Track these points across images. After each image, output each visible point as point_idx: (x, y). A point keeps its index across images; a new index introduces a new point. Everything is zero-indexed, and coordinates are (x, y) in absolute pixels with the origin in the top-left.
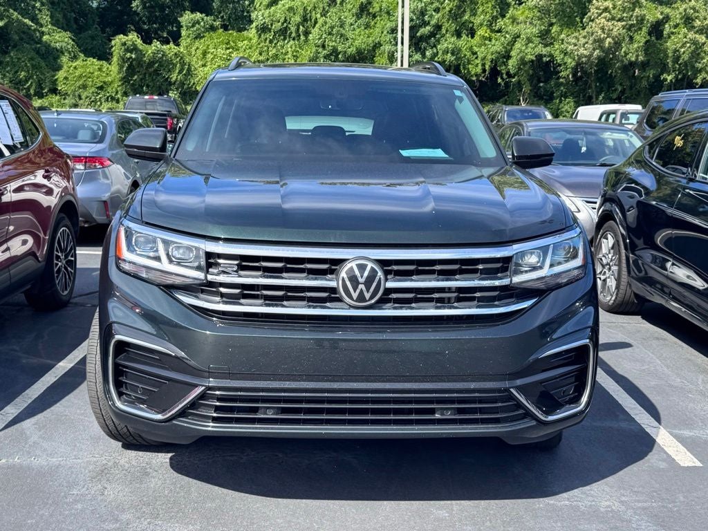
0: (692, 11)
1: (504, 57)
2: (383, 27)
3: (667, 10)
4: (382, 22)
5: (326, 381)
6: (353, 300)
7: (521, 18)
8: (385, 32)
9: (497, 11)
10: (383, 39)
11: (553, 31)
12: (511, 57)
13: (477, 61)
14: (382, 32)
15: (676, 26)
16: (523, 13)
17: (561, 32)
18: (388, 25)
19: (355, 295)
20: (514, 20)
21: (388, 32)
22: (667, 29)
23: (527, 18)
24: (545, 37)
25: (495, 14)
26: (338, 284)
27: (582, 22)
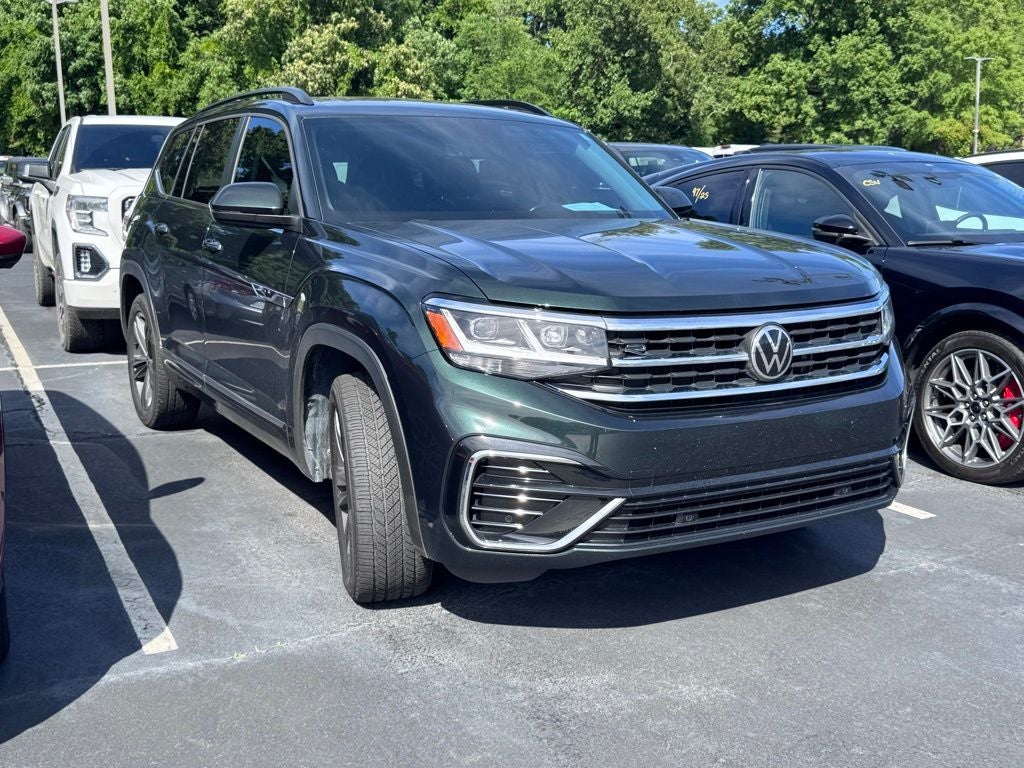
0: (402, 57)
1: (189, 100)
2: (20, 58)
3: (374, 57)
4: (17, 50)
5: (749, 472)
6: (766, 374)
7: (207, 53)
8: (23, 64)
9: (173, 44)
10: (21, 73)
11: (246, 72)
12: (198, 99)
13: (155, 104)
14: (19, 64)
15: (387, 72)
16: (208, 47)
17: (257, 73)
18: (26, 55)
19: (768, 368)
20: (198, 55)
21: (28, 64)
22: (377, 75)
23: (214, 52)
24: (237, 76)
25: (171, 46)
26: (750, 356)
27: (279, 62)
